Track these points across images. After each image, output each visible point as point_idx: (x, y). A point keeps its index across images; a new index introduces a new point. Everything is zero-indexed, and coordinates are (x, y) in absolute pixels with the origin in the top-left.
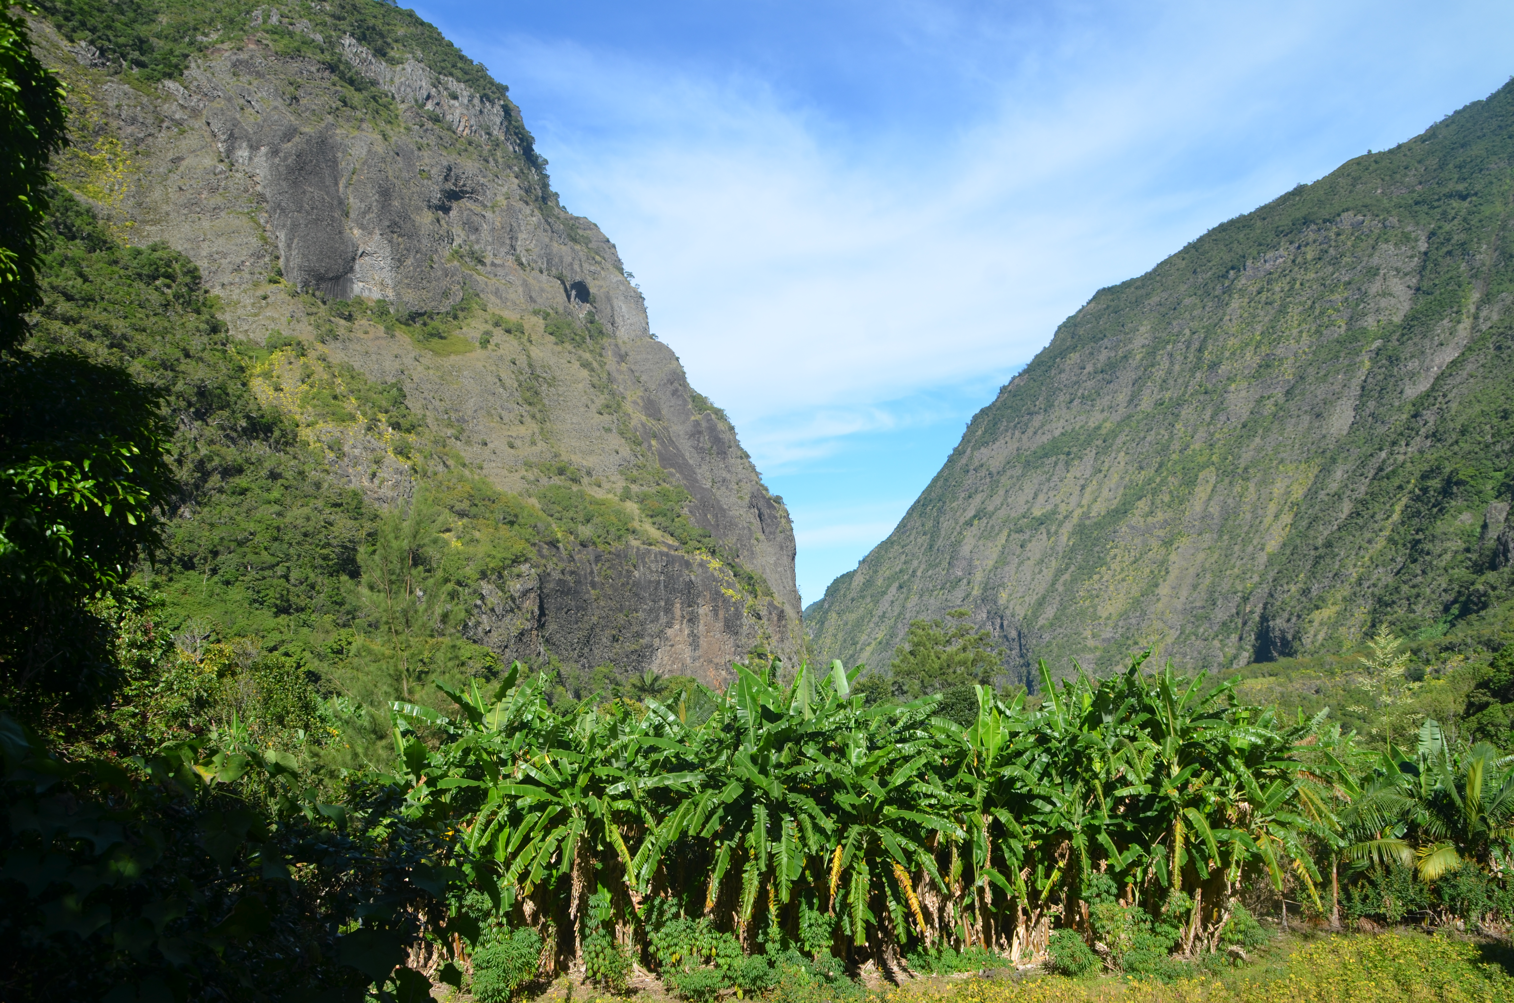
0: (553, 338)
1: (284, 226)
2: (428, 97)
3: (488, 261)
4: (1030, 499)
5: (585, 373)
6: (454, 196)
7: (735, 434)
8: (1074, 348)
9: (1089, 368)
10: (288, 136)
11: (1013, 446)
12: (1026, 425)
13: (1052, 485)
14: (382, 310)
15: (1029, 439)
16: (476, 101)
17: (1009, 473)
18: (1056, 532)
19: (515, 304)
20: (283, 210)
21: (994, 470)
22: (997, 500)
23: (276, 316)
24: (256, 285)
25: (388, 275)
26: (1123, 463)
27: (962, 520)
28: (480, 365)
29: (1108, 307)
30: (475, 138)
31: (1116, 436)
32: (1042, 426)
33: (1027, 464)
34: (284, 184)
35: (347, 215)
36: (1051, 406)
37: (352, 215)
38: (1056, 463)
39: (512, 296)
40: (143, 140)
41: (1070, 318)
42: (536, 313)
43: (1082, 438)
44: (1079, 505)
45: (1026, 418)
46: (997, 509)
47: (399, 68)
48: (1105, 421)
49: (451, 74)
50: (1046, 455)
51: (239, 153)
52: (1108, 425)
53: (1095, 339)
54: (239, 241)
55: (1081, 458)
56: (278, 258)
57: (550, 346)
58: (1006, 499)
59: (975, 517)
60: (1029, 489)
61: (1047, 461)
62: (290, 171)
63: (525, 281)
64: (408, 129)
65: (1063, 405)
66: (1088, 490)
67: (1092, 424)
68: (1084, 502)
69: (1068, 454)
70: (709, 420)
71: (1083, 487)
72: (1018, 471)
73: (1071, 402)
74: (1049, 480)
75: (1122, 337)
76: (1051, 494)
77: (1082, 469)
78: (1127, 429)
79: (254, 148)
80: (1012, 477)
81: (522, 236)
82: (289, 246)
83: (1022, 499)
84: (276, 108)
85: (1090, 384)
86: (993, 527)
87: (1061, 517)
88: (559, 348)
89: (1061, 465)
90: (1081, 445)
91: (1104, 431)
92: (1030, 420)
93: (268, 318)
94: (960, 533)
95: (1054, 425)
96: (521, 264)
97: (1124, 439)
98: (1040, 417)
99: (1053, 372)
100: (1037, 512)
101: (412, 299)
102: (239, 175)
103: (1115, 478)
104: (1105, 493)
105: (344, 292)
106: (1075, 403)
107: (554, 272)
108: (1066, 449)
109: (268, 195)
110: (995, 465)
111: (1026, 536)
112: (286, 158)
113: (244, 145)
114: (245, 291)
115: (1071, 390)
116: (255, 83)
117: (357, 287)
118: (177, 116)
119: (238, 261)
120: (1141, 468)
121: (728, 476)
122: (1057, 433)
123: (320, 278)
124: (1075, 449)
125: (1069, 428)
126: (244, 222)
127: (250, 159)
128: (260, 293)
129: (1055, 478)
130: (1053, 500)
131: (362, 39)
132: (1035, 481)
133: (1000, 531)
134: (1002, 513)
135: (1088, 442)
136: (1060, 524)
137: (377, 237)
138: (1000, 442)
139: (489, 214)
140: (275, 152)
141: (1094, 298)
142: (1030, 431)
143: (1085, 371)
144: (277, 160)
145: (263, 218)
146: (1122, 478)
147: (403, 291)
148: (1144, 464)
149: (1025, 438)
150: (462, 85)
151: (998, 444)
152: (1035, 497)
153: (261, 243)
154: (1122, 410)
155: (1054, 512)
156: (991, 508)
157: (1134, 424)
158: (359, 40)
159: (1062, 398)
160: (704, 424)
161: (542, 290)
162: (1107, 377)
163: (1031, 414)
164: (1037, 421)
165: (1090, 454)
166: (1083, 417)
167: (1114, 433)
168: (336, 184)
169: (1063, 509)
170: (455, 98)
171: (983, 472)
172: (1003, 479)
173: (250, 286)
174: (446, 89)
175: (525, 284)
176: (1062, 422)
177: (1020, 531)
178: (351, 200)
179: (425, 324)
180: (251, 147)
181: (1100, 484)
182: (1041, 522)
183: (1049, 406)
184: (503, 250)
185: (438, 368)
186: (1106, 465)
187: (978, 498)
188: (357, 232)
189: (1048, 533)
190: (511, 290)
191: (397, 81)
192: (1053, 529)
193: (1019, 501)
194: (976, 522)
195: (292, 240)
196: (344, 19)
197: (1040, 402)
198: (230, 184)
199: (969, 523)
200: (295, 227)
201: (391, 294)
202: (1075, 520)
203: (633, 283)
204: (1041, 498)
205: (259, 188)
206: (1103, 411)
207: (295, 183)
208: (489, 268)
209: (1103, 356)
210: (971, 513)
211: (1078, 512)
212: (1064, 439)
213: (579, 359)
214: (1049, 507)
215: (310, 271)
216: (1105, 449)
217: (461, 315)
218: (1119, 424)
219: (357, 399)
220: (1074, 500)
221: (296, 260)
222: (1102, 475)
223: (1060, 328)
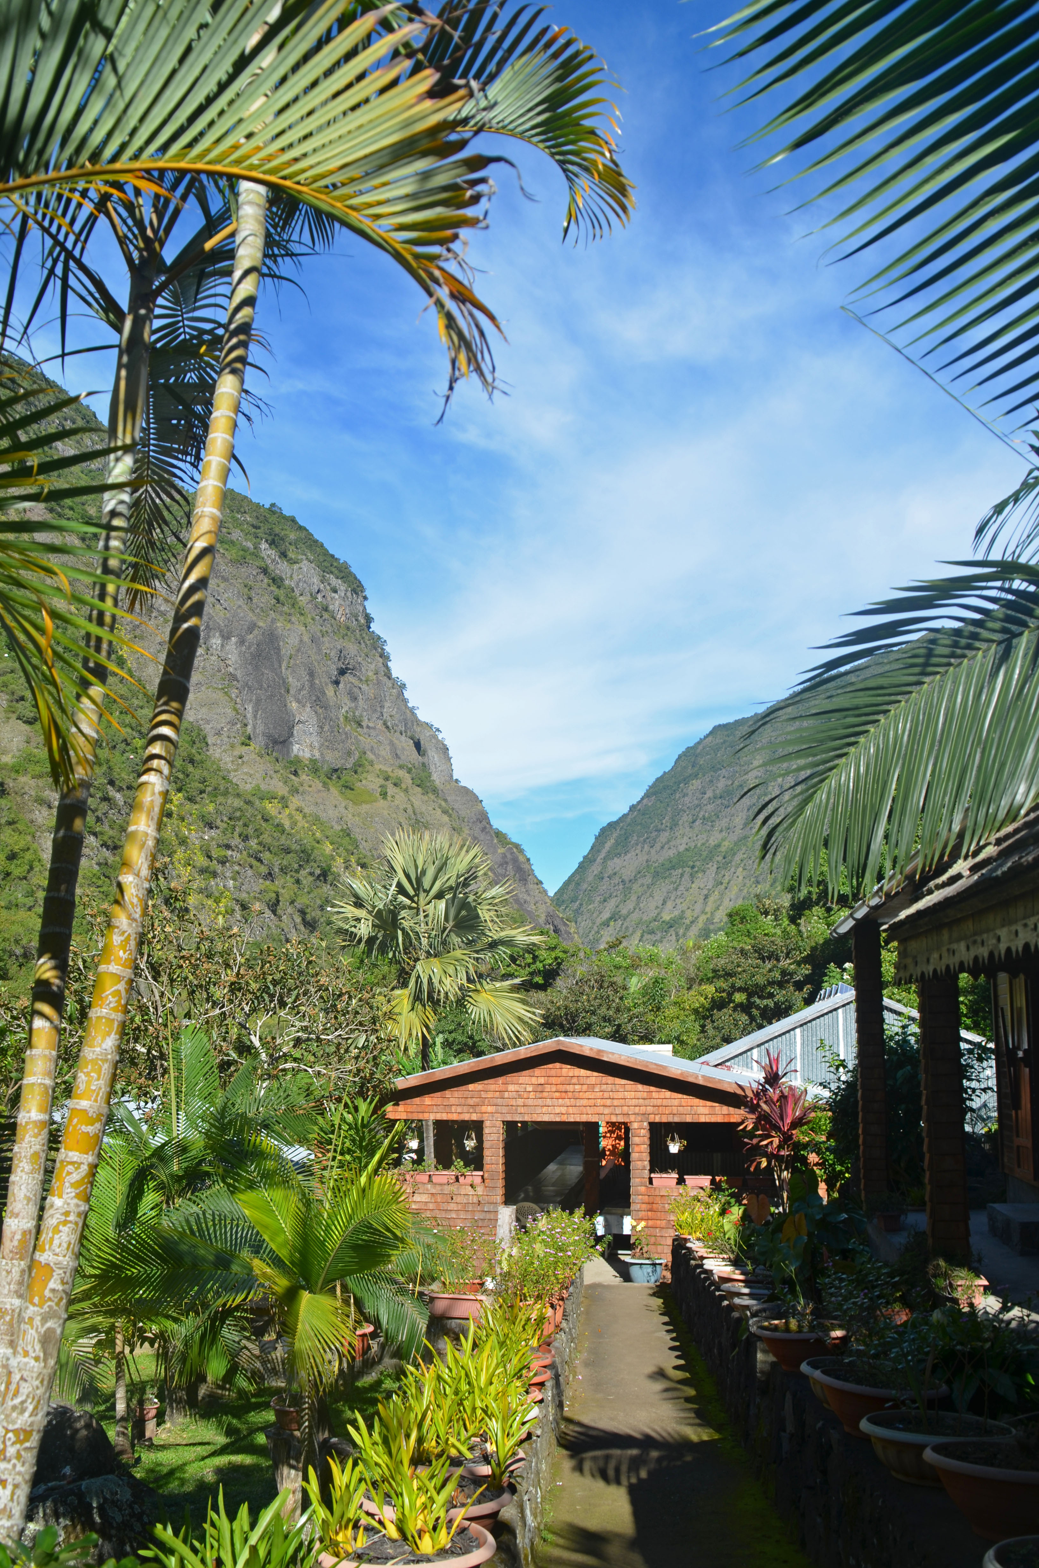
0: (419, 789)
1: (251, 701)
2: (319, 591)
3: (364, 724)
4: (660, 904)
5: (446, 818)
6: (342, 672)
7: (530, 865)
8: (696, 776)
9: (709, 794)
10: (251, 629)
11: (643, 858)
12: (654, 840)
13: (679, 893)
14: (315, 768)
15: (657, 852)
16: (349, 594)
17: (640, 882)
18: (684, 935)
19: (384, 758)
20: (250, 688)
21: (627, 879)
22: (630, 905)
23: (252, 772)
24: (232, 746)
25: (315, 740)
26: (741, 878)
27: (599, 921)
28: (385, 812)
29: (725, 742)
30: (349, 624)
31: (734, 854)
32: (668, 842)
33: (656, 875)
34: (250, 667)
35: (288, 692)
36: (676, 825)
37: (292, 692)
38: (682, 875)
39: (383, 753)
40: (138, 626)
41: (689, 749)
42: (401, 767)
43: (705, 854)
44: (703, 912)
45: (654, 834)
46: (629, 913)
47: (296, 566)
48: (723, 840)
49: (332, 573)
50: (673, 868)
51: (214, 641)
52: (726, 843)
53: (714, 769)
54: (219, 711)
55: (704, 872)
56: (246, 725)
57: (419, 796)
58: (638, 904)
59: (611, 918)
60: (658, 897)
61: (674, 873)
62: (254, 657)
63: (391, 741)
64: (313, 619)
65: (686, 824)
66: (711, 899)
67: (712, 842)
68: (708, 909)
69: (693, 867)
70: (513, 853)
71: (706, 897)
72: (648, 880)
73: (693, 822)
74: (676, 889)
75: (737, 768)
76: (678, 901)
77: (706, 880)
78: (744, 849)
79: (226, 637)
80: (643, 885)
81: (387, 705)
82: (255, 717)
83: (652, 905)
84: (240, 606)
85: (710, 807)
86: (627, 928)
87: (687, 922)
88: (425, 798)
89: (686, 877)
90: (704, 860)
91: (723, 849)
92: (657, 836)
93: (246, 773)
94: (598, 932)
95: (678, 841)
96: (387, 727)
97: (742, 856)
98: (667, 834)
99: (678, 795)
100: (666, 917)
101: (333, 758)
102: (213, 658)
103: (735, 889)
104: (726, 902)
105: (288, 753)
106: (698, 822)
107: (409, 734)
108: (691, 863)
109: (239, 676)
110: (628, 873)
111: (658, 937)
112: (249, 647)
113: (217, 634)
114: (225, 751)
115: (693, 812)
116: (222, 585)
117: (296, 748)
118: (162, 609)
119: (219, 727)
120: (758, 882)
121: (528, 898)
122: (681, 849)
123: (275, 742)
124: (698, 864)
125: (692, 845)
126: (220, 695)
127: (222, 646)
128: (237, 753)
129: (682, 888)
130: (679, 907)
131: (272, 543)
132: (664, 890)
133: (634, 932)
134: (635, 916)
135: (710, 858)
136: (688, 928)
137: (308, 709)
138: (632, 854)
139: (364, 687)
140: (242, 642)
141: (711, 733)
142: (658, 846)
143: (706, 796)
144: (244, 648)
145: (234, 693)
146: (741, 890)
147: (325, 752)
148: (760, 879)
149: (653, 851)
150: (340, 581)
151: (629, 855)
152: (664, 903)
153: (234, 713)
154: (738, 832)
155: (682, 917)
156: (624, 912)
157: (750, 844)
158: (270, 545)
159: (685, 818)
160: (509, 856)
161: (403, 749)
162: (726, 802)
163: (658, 831)
164: (664, 836)
165: (712, 868)
166: (704, 836)
167: (732, 852)
168: (280, 667)
169: (689, 914)
170: (335, 591)
171: (616, 880)
172: (635, 887)
173: (228, 747)
174: (329, 584)
175: (392, 743)
176: (686, 839)
177: (652, 932)
178: (290, 679)
179: (339, 778)
180: (223, 636)
181: (722, 895)
182: (670, 925)
183: (674, 825)
184: (376, 715)
185: (359, 815)
186: (727, 879)
187: (612, 903)
188: (294, 705)
189: (677, 935)
190: (381, 748)
191: (295, 577)
192: (681, 932)
193: (651, 906)
194: (612, 923)
195: (257, 711)
196: (259, 528)
197: (667, 821)
198: (207, 665)
199: (606, 924)
200: (258, 701)
201: (317, 755)
202: (700, 924)
203: (440, 736)
204: (670, 904)
205: (231, 669)
206: (721, 831)
207: (257, 668)
208: (365, 730)
209: (721, 784)
210: (606, 915)
211: (702, 919)
212: (689, 854)
213: (440, 806)
214: (676, 913)
215: (269, 736)
216: (725, 864)
217: (360, 770)
218: (736, 844)
219: (331, 844)
220: (698, 907)
221: (260, 729)
222: (723, 887)
223: (680, 757)
